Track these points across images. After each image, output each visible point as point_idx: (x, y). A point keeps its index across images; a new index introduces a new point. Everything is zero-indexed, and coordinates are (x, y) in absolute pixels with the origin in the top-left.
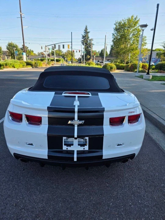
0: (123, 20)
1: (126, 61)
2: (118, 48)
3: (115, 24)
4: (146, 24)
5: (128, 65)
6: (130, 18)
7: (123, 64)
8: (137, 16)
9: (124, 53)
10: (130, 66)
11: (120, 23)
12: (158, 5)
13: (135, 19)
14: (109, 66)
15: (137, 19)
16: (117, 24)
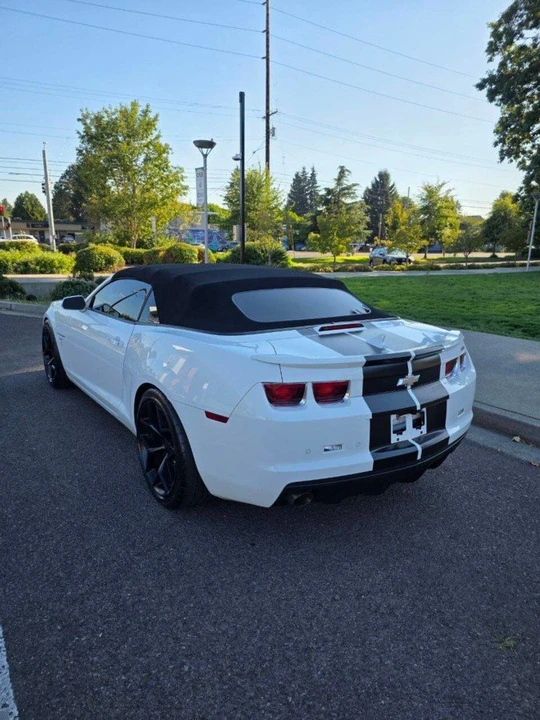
0: (106, 112)
1: (135, 238)
2: (104, 196)
3: (79, 120)
4: (210, 140)
5: (157, 252)
6: (129, 108)
7: (129, 247)
8: (148, 106)
9: (127, 213)
10: (161, 254)
11: (98, 119)
12: (242, 95)
13: (145, 113)
14: (101, 254)
15: (151, 116)
16: (88, 121)
